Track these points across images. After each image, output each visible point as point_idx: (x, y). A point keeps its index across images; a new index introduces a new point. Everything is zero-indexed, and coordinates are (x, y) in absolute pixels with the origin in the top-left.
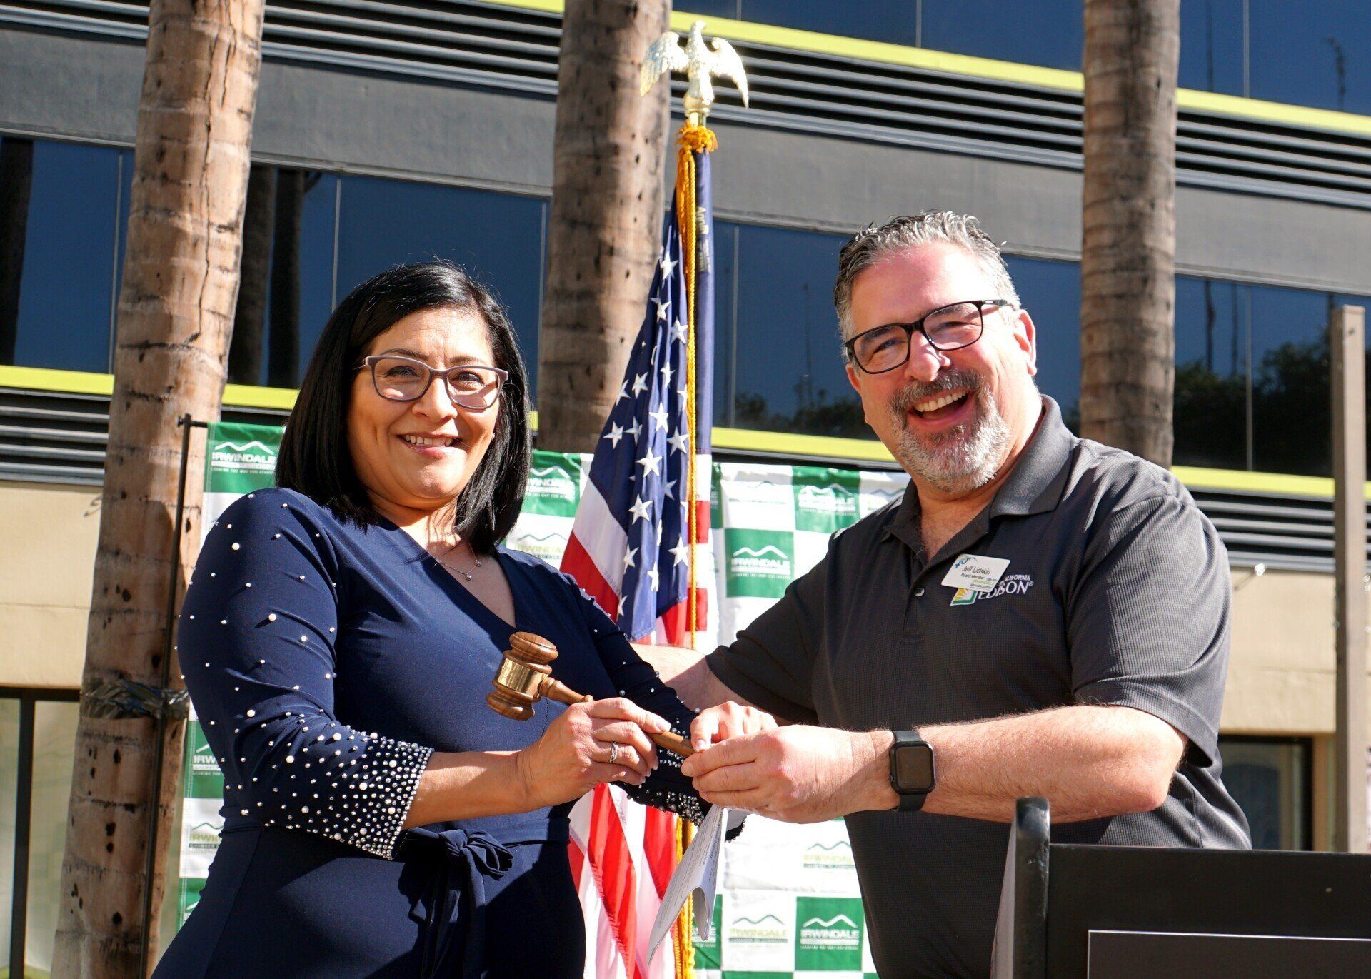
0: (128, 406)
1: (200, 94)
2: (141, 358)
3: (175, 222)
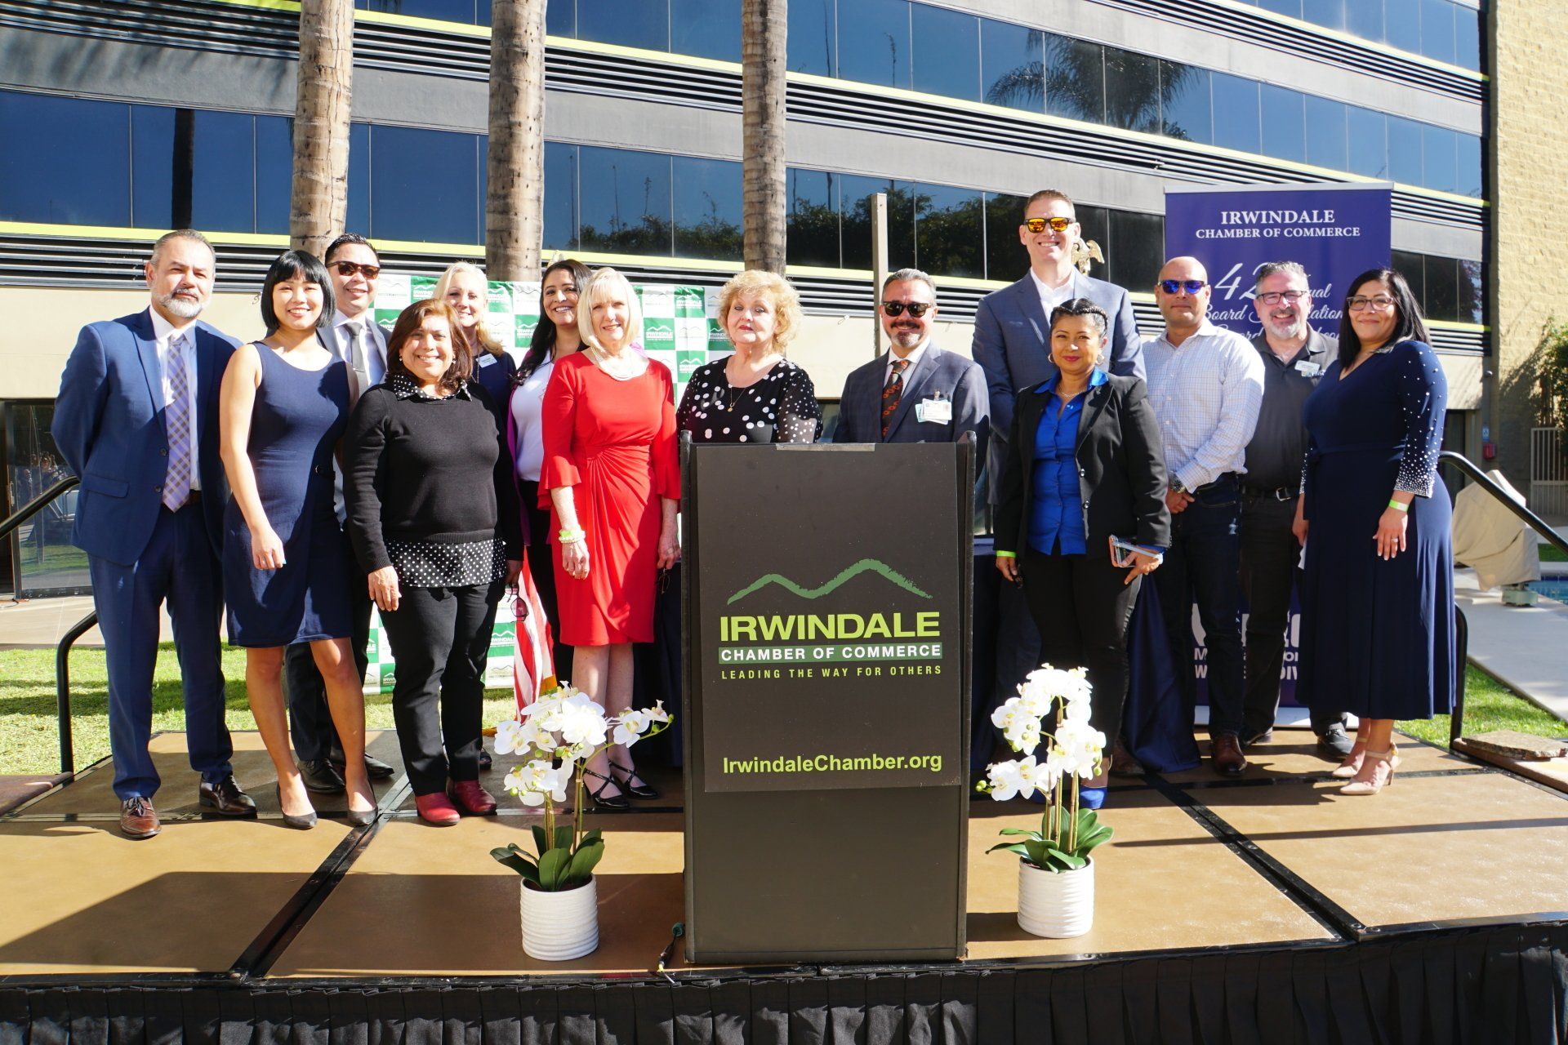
3: (315, 177)
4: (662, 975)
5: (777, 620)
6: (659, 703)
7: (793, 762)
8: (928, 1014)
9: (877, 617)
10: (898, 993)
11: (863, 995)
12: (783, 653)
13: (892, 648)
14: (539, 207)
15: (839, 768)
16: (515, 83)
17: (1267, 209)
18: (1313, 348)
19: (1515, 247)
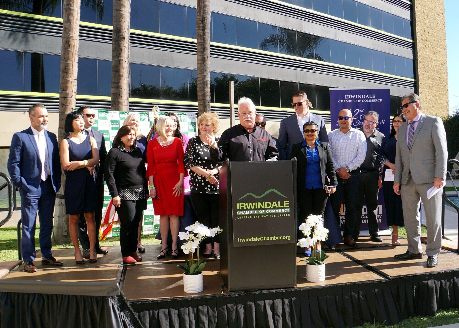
0: (63, 106)
1: (71, 60)
2: (64, 99)
3: (68, 79)
4: (223, 294)
5: (250, 204)
6: (219, 226)
7: (255, 239)
8: (288, 301)
9: (274, 203)
10: (281, 296)
11: (273, 297)
12: (252, 212)
13: (278, 210)
14: (128, 86)
15: (266, 240)
16: (121, 47)
17: (357, 94)
18: (375, 134)
19: (424, 94)
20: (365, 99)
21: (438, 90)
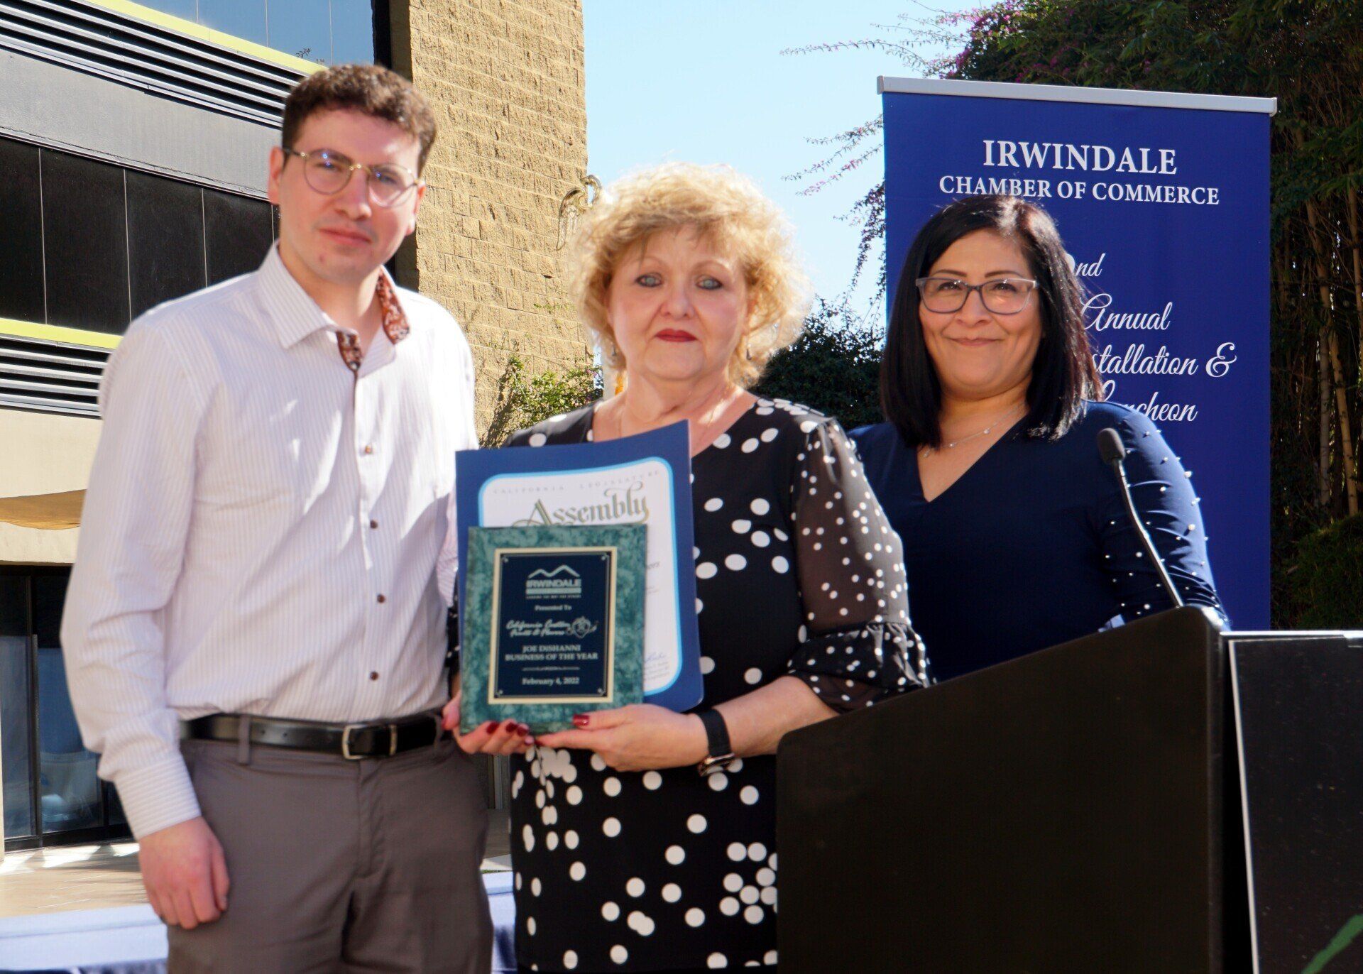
17: (1064, 141)
19: (445, 197)
20: (1111, 177)
21: (527, 171)
